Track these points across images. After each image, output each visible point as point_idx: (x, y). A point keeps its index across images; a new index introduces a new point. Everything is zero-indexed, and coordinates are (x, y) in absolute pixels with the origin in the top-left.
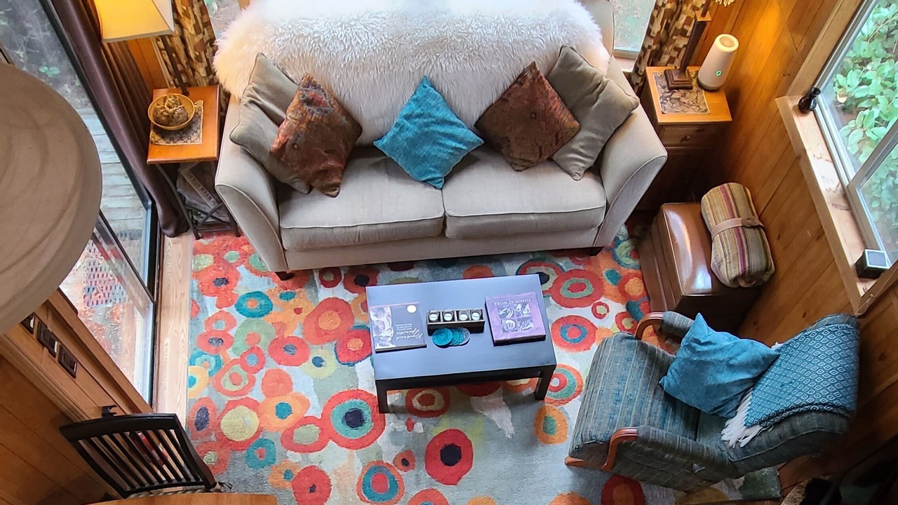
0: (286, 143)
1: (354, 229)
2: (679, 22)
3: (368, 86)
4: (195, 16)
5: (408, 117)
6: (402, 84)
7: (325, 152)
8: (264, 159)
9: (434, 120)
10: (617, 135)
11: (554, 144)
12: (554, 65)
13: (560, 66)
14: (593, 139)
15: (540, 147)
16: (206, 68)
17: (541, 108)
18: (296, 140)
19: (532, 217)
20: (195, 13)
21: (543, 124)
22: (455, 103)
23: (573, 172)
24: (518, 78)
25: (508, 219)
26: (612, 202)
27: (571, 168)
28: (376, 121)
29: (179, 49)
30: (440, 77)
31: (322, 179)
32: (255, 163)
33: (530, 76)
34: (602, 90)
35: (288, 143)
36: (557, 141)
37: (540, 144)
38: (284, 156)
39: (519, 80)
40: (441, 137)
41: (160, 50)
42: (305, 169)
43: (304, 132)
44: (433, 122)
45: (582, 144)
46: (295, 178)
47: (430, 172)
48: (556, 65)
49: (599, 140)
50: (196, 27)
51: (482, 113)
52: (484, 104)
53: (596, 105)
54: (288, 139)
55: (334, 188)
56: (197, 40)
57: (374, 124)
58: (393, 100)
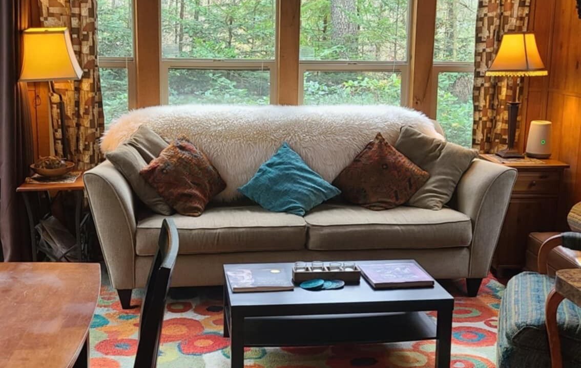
0: (156, 167)
1: (215, 231)
2: (496, 129)
3: (235, 148)
4: (93, 115)
5: (270, 165)
6: (265, 148)
7: (191, 182)
8: (133, 177)
9: (293, 166)
10: (466, 175)
11: (408, 189)
12: (397, 139)
13: (402, 137)
14: (444, 180)
15: (396, 192)
16: (91, 156)
17: (391, 161)
18: (166, 167)
19: (398, 228)
20: (95, 113)
21: (396, 173)
22: (312, 164)
23: (432, 205)
24: (367, 145)
25: (373, 228)
26: (476, 218)
27: (428, 203)
28: (240, 177)
29: (73, 138)
30: (298, 144)
31: (186, 202)
32: (123, 178)
33: (377, 142)
34: (442, 148)
35: (158, 168)
36: (411, 186)
37: (395, 188)
38: (152, 177)
39: (369, 146)
40: (301, 178)
41: (55, 139)
42: (170, 191)
43: (174, 163)
44: (293, 168)
45: (434, 185)
46: (160, 201)
47: (291, 202)
48: (399, 138)
49: (449, 180)
50: (92, 122)
51: (338, 174)
52: (338, 166)
53: (440, 157)
54: (158, 166)
55: (196, 211)
56: (89, 131)
57: (238, 179)
58: (257, 160)
